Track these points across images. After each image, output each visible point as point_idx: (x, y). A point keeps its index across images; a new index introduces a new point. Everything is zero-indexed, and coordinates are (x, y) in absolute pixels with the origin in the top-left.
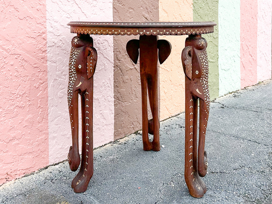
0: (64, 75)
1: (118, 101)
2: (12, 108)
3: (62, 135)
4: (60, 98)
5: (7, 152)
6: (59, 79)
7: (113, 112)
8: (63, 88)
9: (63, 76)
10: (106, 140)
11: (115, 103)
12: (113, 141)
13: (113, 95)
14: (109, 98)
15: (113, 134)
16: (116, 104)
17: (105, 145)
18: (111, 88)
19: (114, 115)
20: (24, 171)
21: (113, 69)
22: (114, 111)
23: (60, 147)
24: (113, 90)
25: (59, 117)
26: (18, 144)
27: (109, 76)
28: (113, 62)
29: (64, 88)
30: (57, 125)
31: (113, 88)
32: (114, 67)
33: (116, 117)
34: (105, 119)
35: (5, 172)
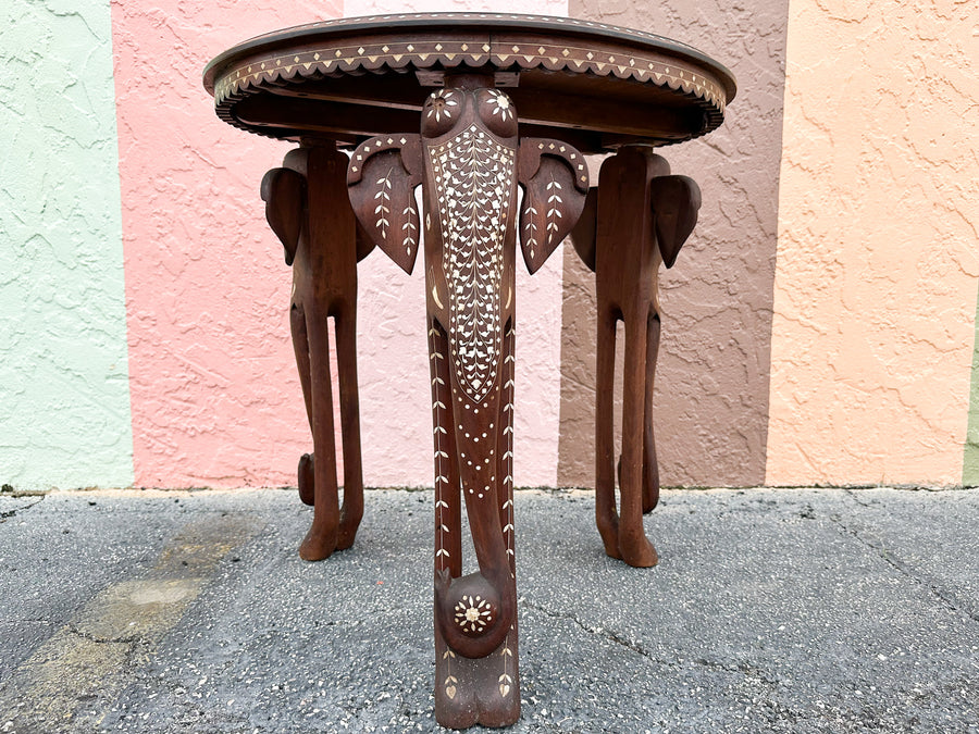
0: (394, 285)
1: (576, 384)
2: (258, 335)
3: (388, 427)
4: (383, 338)
5: (245, 424)
6: (381, 293)
7: (557, 409)
8: (392, 313)
9: (393, 288)
10: (528, 477)
11: (564, 389)
12: (554, 485)
13: (556, 362)
14: (541, 368)
15: (555, 470)
16: (567, 392)
17: (523, 488)
18: (553, 344)
19: (558, 418)
20: (286, 478)
21: (562, 291)
22: (559, 407)
23: (383, 452)
24: (559, 350)
25: (380, 383)
26: (271, 415)
27: (546, 309)
28: (561, 272)
29: (395, 317)
30: (377, 399)
31: (559, 344)
32: (564, 287)
33: (567, 426)
34: (524, 420)
35: (241, 465)
